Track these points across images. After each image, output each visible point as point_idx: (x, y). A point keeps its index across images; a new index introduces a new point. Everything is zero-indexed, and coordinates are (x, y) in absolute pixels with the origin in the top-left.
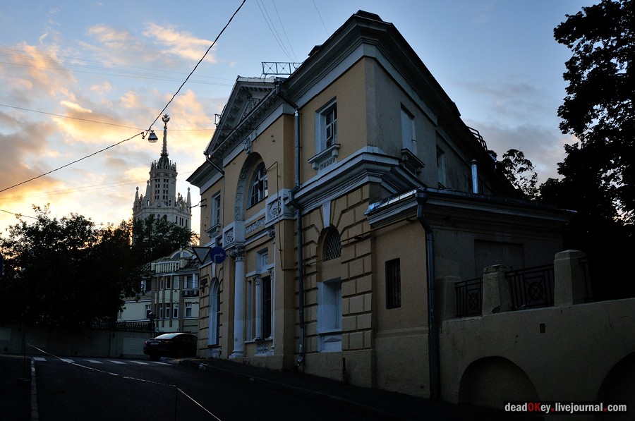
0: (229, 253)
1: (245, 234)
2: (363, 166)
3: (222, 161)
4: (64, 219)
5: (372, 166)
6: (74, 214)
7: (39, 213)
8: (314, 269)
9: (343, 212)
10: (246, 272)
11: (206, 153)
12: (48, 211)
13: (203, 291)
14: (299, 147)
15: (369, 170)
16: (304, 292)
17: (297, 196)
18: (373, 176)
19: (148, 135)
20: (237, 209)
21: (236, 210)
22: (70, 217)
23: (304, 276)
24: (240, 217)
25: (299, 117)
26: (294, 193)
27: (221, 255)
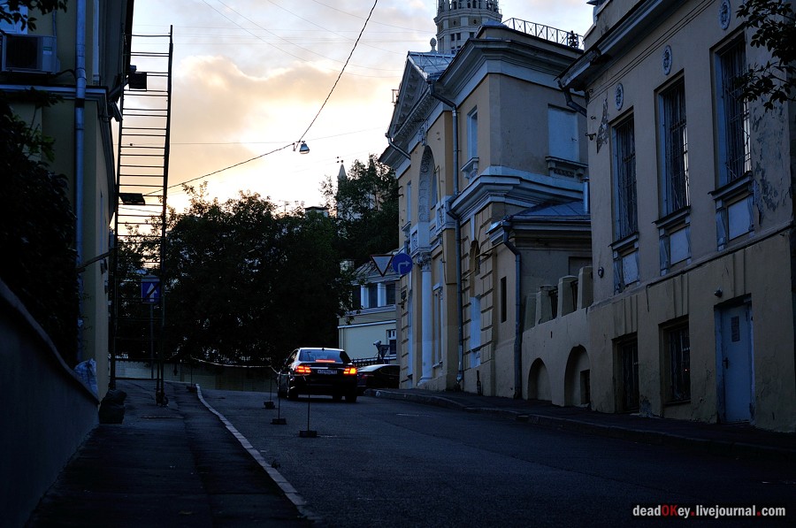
0: (416, 261)
1: (430, 238)
2: (484, 188)
3: (407, 145)
4: (229, 202)
5: (492, 187)
6: (245, 193)
7: (191, 196)
8: (468, 285)
9: (481, 227)
10: (433, 285)
11: (388, 135)
12: (204, 194)
13: (402, 307)
14: (458, 151)
15: (490, 191)
16: (462, 307)
17: (454, 205)
18: (496, 196)
19: (299, 147)
20: (421, 208)
21: (420, 211)
22: (238, 198)
23: (462, 292)
24: (425, 217)
25: (457, 117)
26: (451, 203)
27: (407, 263)
